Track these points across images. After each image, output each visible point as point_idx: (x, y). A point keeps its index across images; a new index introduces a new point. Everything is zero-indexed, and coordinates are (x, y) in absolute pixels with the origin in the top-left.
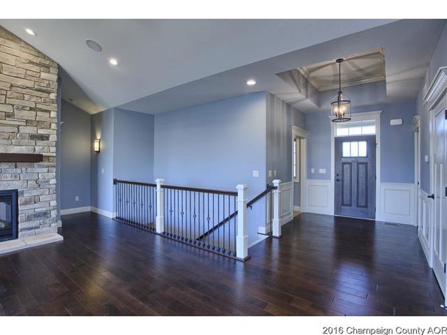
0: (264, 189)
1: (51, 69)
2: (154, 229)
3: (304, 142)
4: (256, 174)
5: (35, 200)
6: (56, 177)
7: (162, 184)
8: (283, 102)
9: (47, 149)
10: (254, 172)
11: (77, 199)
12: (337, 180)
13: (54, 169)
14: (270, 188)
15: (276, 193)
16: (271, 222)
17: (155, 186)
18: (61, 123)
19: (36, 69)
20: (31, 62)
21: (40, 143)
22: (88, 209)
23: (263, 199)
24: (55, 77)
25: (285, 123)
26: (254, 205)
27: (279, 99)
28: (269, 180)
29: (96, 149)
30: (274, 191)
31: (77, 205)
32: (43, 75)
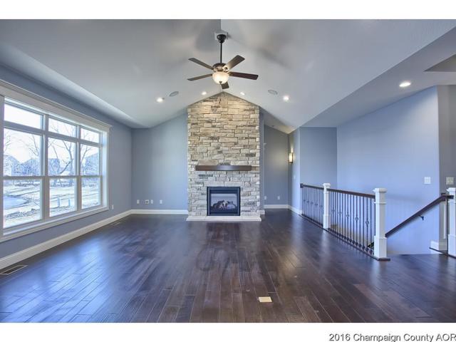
1: (256, 111)
2: (322, 225)
4: (427, 180)
5: (248, 194)
6: (260, 181)
7: (328, 187)
9: (254, 162)
10: (425, 178)
11: (279, 198)
13: (258, 175)
14: (445, 197)
15: (452, 203)
17: (323, 189)
18: (264, 144)
19: (247, 113)
20: (245, 110)
21: (251, 158)
22: (286, 206)
24: (257, 116)
26: (426, 216)
29: (291, 161)
30: (451, 200)
31: (278, 203)
32: (252, 116)
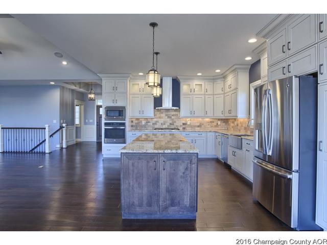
0: (59, 128)
3: (82, 107)
4: (55, 121)
7: (2, 127)
8: (69, 89)
12: (97, 125)
14: (61, 127)
15: (64, 130)
16: (62, 143)
23: (58, 133)
25: (70, 98)
26: (54, 136)
27: (67, 88)
28: (61, 124)
30: (63, 129)
